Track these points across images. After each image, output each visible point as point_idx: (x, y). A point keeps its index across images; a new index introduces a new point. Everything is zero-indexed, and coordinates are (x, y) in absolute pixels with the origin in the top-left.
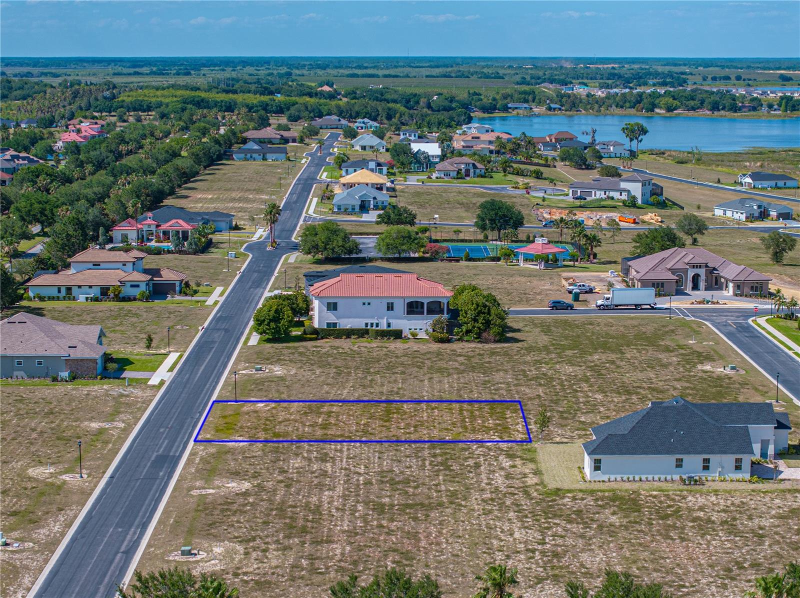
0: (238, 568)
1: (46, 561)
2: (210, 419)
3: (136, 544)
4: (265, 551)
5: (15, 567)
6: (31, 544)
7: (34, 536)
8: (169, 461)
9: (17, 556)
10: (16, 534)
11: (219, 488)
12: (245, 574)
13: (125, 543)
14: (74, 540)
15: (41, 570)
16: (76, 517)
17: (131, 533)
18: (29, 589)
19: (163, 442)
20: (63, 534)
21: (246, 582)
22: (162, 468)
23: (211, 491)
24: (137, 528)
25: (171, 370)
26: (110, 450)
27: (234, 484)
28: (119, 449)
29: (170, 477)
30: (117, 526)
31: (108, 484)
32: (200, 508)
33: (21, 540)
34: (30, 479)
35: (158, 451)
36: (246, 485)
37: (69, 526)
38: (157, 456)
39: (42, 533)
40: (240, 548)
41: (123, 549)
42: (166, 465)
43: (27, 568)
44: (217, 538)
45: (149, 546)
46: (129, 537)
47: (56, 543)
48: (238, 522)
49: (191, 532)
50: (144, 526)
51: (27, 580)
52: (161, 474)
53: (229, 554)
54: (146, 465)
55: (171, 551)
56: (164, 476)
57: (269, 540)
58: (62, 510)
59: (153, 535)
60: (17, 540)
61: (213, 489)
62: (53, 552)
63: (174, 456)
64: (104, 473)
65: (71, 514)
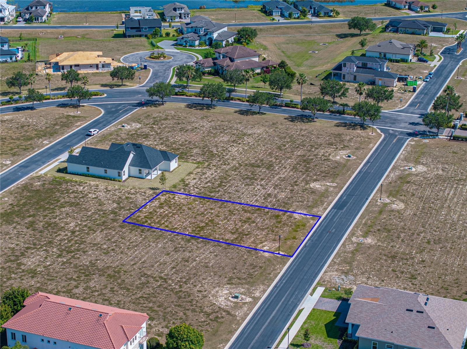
0: (335, 150)
1: (396, 162)
2: (302, 238)
3: (365, 165)
4: (323, 155)
5: (406, 161)
6: (401, 169)
7: (400, 172)
8: (339, 206)
9: (406, 165)
10: (407, 172)
11: (324, 185)
12: (334, 148)
13: (368, 166)
14: (386, 170)
15: (398, 160)
16: (385, 179)
17: (365, 170)
18: (401, 154)
19: (336, 220)
20: (390, 172)
21: (335, 146)
22: (343, 202)
23: (328, 184)
24: (363, 171)
25: (301, 311)
26: (364, 218)
27: (317, 186)
28: (360, 218)
29: (342, 195)
30: (370, 173)
31: (369, 196)
32: (336, 176)
33: (405, 170)
34: (403, 201)
35: (342, 213)
36: (312, 185)
37: (388, 176)
38: (343, 210)
39: (398, 173)
40: (331, 157)
41: (370, 164)
42: (341, 203)
43: (402, 161)
44: (336, 162)
45: (360, 163)
46: (367, 168)
47: (393, 169)
48: (325, 168)
49: (345, 165)
50: (360, 172)
51: (402, 156)
52: (345, 198)
53: (335, 156)
54: (350, 204)
55: (354, 160)
56: (344, 196)
57: (319, 159)
58: (390, 183)
59: (358, 168)
60: (406, 170)
61: (327, 185)
62: (394, 166)
63: (335, 209)
64: (370, 202)
65: (386, 181)
